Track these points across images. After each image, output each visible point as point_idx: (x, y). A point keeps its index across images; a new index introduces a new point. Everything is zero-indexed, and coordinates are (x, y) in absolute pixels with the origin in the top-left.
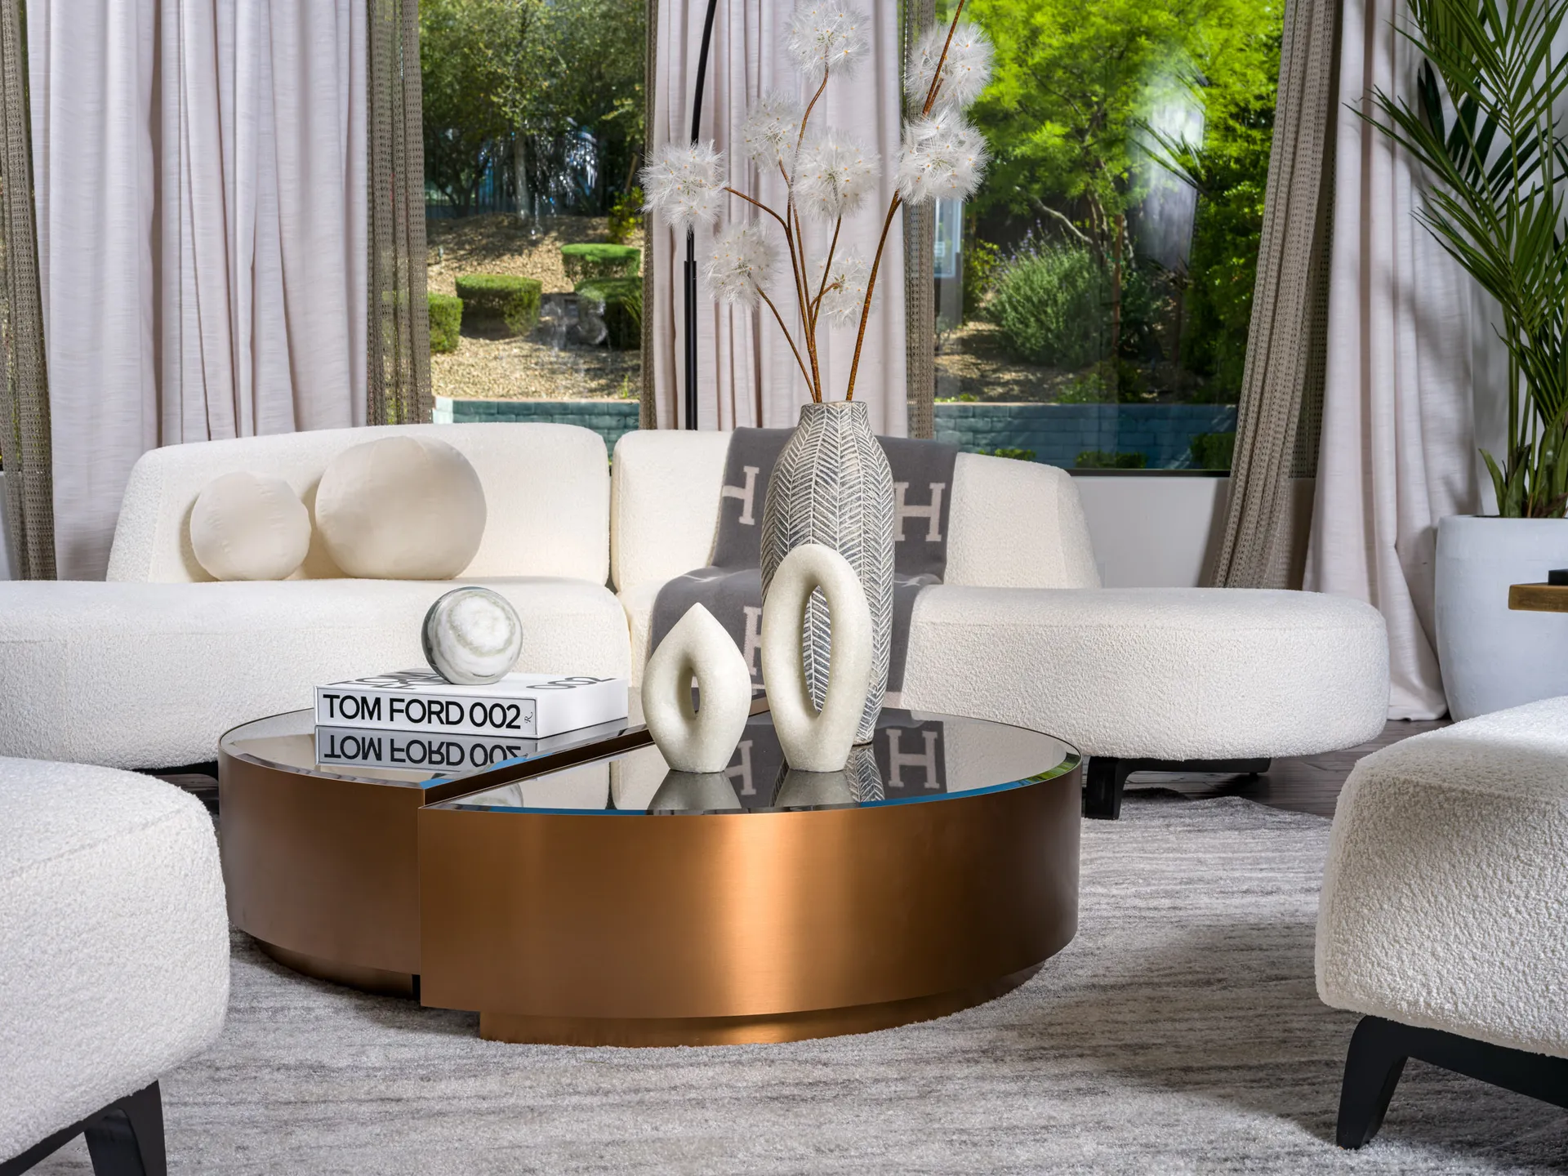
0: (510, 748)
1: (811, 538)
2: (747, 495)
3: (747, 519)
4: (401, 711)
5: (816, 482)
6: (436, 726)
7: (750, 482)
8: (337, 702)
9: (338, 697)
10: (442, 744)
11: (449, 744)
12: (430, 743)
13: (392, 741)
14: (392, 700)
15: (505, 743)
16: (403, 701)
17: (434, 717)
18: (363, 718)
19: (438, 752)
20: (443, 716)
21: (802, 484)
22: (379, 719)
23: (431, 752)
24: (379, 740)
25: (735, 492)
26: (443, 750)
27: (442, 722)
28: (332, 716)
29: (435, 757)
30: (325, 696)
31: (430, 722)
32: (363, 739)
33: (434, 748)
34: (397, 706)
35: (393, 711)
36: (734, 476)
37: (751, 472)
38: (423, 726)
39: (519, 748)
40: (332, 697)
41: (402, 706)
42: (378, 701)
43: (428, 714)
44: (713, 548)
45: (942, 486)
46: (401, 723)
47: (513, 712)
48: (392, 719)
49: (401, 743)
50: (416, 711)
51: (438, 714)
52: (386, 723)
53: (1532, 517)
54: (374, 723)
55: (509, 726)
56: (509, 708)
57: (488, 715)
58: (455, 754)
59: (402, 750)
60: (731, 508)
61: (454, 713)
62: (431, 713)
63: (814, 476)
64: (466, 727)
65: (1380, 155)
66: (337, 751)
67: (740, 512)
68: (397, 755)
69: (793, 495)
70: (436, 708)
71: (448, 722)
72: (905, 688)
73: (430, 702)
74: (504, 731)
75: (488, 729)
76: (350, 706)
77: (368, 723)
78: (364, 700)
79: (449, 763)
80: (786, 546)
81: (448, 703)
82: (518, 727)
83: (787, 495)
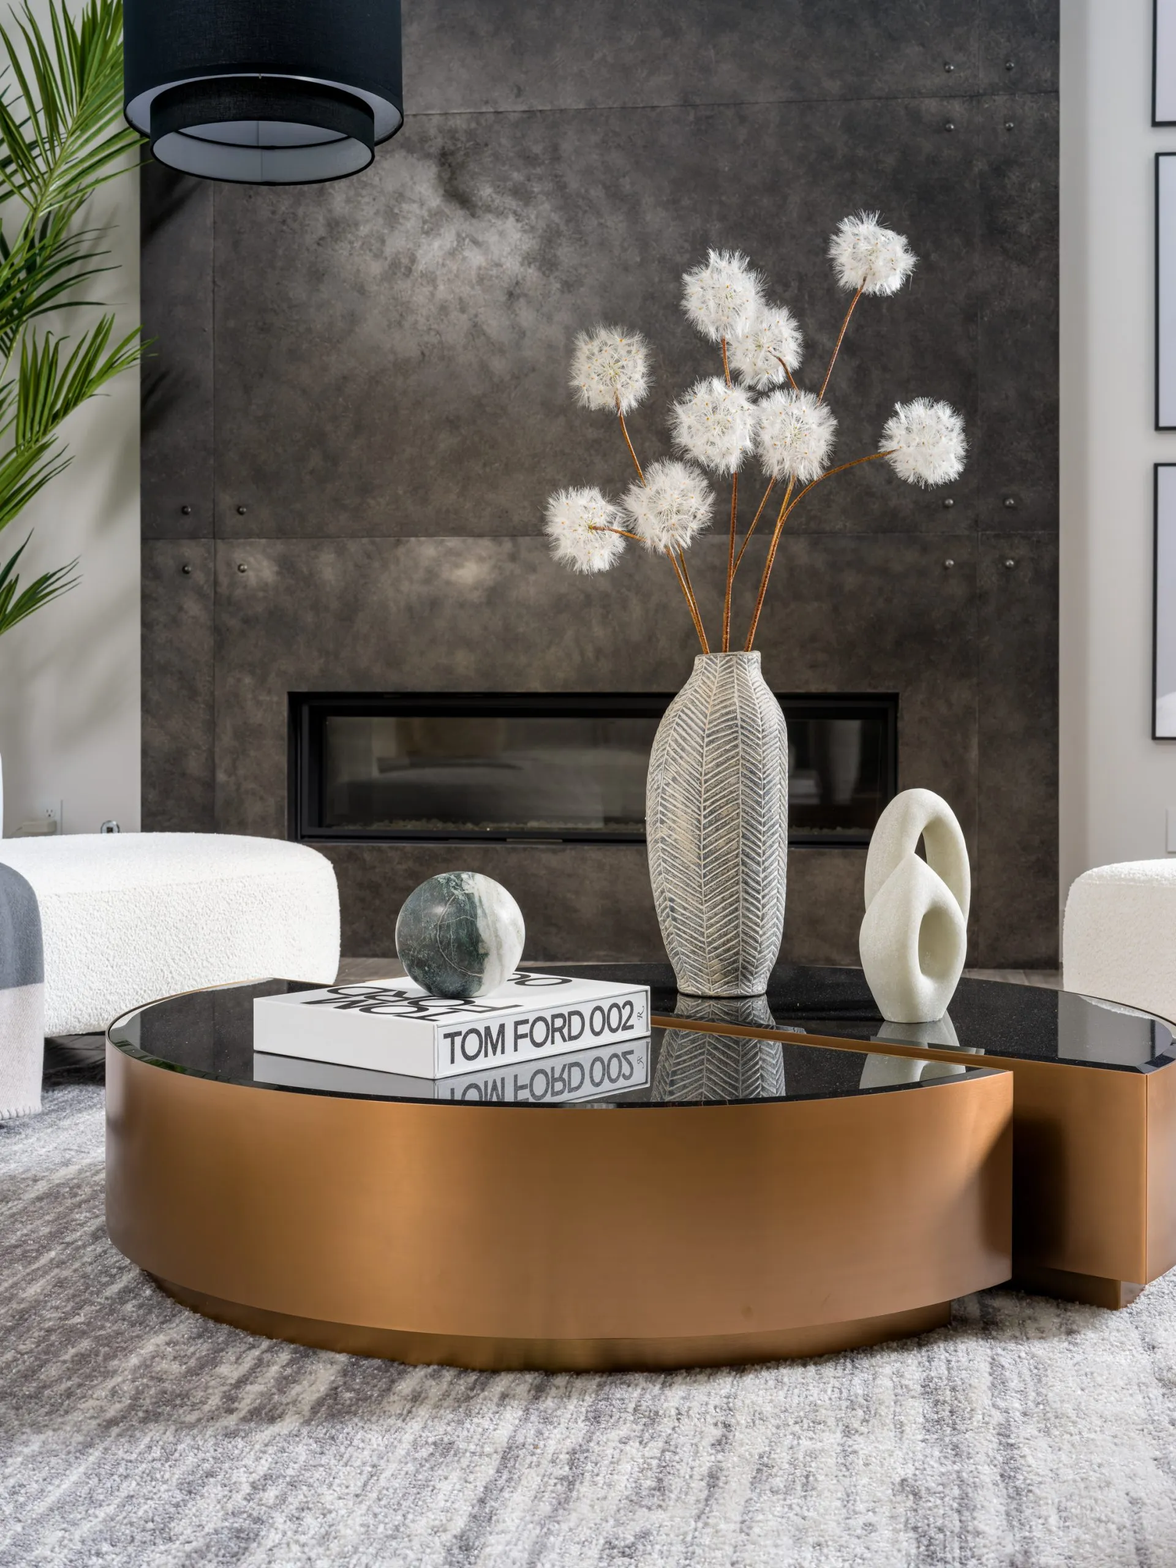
0: (625, 1054)
4: (526, 1035)
6: (559, 1045)
8: (458, 1042)
9: (460, 1034)
10: (564, 1066)
11: (570, 1066)
13: (516, 1077)
14: (517, 1024)
15: (620, 1050)
16: (526, 1022)
17: (557, 1035)
18: (486, 1055)
19: (561, 1079)
20: (565, 1031)
22: (503, 1052)
23: (554, 1080)
24: (503, 1079)
26: (566, 1075)
27: (565, 1039)
28: (453, 1061)
30: (446, 1036)
31: (553, 1041)
32: (486, 1083)
33: (557, 1075)
34: (521, 1030)
35: (517, 1037)
38: (548, 1049)
39: (631, 1052)
40: (451, 1036)
41: (527, 1029)
42: (502, 1029)
43: (551, 1031)
46: (526, 1050)
47: (628, 1007)
48: (516, 1049)
49: (524, 1077)
50: (540, 1032)
51: (560, 1030)
52: (510, 1057)
54: (499, 1059)
55: (625, 1027)
56: (623, 1007)
57: (606, 1020)
58: (576, 1076)
61: (576, 1025)
62: (554, 1030)
64: (587, 1039)
70: (559, 1023)
71: (571, 1038)
73: (553, 1018)
74: (620, 1035)
75: (607, 1037)
76: (472, 1044)
77: (491, 1061)
78: (488, 1029)
81: (570, 1014)
82: (632, 1027)
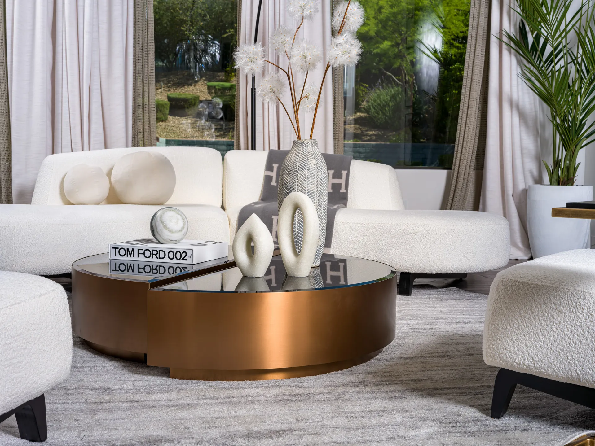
0: (183, 268)
1: (296, 190)
2: (274, 174)
3: (274, 183)
4: (142, 254)
5: (299, 169)
6: (155, 259)
7: (275, 169)
8: (117, 250)
9: (118, 248)
10: (157, 266)
11: (160, 266)
12: (153, 266)
13: (138, 265)
14: (138, 250)
15: (181, 266)
16: (142, 250)
17: (154, 256)
18: (127, 256)
20: (158, 255)
21: (293, 170)
22: (133, 256)
23: (153, 269)
24: (133, 265)
25: (269, 173)
26: (158, 268)
27: (157, 258)
28: (116, 255)
29: (155, 271)
30: (113, 248)
31: (153, 258)
32: (127, 264)
34: (140, 252)
36: (269, 167)
37: (275, 166)
38: (150, 259)
39: (186, 268)
40: (115, 248)
41: (142, 252)
42: (133, 250)
43: (152, 255)
44: (261, 194)
45: (346, 172)
46: (142, 258)
48: (138, 257)
49: (141, 266)
50: (147, 254)
51: (156, 255)
52: (136, 258)
53: (562, 185)
54: (131, 258)
55: (183, 259)
56: (183, 253)
57: (175, 255)
58: (162, 270)
59: (142, 268)
60: (268, 179)
61: (162, 254)
63: (297, 167)
64: (166, 260)
65: (505, 53)
66: (117, 269)
67: (271, 181)
68: (140, 270)
69: (290, 174)
70: (155, 253)
71: (160, 258)
72: (332, 247)
73: (153, 250)
74: (181, 261)
75: (175, 261)
76: (122, 252)
77: (129, 258)
78: (128, 249)
79: (160, 273)
80: (287, 193)
81: (160, 251)
82: (186, 260)
83: (288, 174)
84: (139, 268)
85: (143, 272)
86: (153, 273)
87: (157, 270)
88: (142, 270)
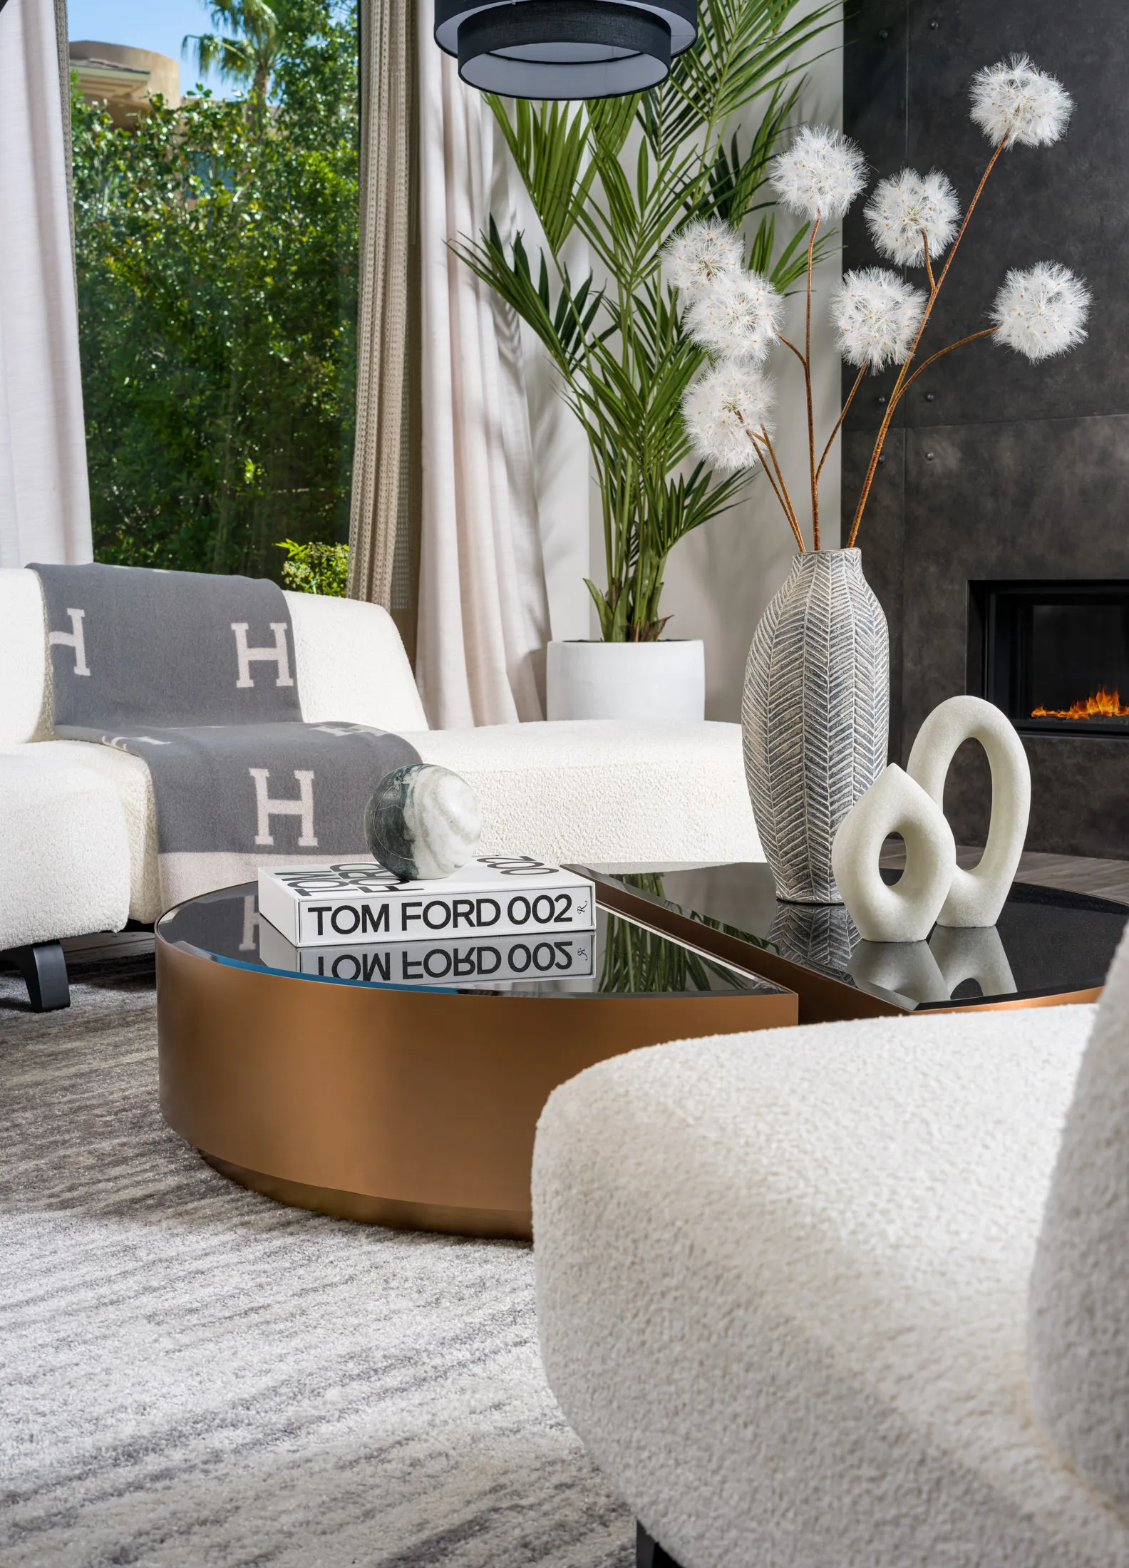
0: (558, 945)
2: (76, 640)
3: (82, 669)
4: (418, 917)
6: (464, 929)
7: (78, 626)
8: (327, 916)
9: (329, 909)
10: (472, 950)
11: (480, 950)
12: (456, 951)
13: (405, 954)
14: (405, 906)
15: (551, 940)
16: (419, 904)
17: (461, 920)
18: (364, 930)
20: (473, 917)
21: (842, 634)
22: (387, 929)
23: (457, 961)
24: (387, 955)
25: (61, 638)
26: (474, 957)
27: (471, 924)
28: (320, 932)
29: (464, 967)
30: (311, 910)
31: (455, 925)
32: (365, 957)
33: (462, 956)
34: (411, 911)
35: (405, 918)
36: (58, 621)
37: (77, 615)
38: (449, 931)
39: (570, 943)
40: (320, 911)
41: (419, 911)
42: (385, 909)
43: (453, 915)
45: (284, 626)
46: (417, 930)
47: (563, 902)
48: (404, 928)
49: (416, 955)
50: (437, 915)
51: (466, 915)
52: (396, 933)
54: (381, 936)
55: (558, 919)
56: (557, 900)
57: (531, 910)
58: (488, 960)
59: (419, 964)
60: (61, 657)
61: (488, 912)
62: (457, 915)
63: (853, 626)
64: (504, 926)
66: (328, 972)
67: (73, 662)
68: (411, 970)
69: (832, 646)
70: (463, 908)
71: (480, 923)
73: (456, 903)
74: (552, 926)
75: (532, 926)
76: (346, 920)
77: (371, 936)
78: (366, 909)
79: (481, 971)
80: (825, 699)
81: (479, 902)
82: (570, 919)
83: (824, 646)
84: (406, 964)
85: (421, 976)
86: (457, 973)
87: (472, 963)
88: (420, 970)
